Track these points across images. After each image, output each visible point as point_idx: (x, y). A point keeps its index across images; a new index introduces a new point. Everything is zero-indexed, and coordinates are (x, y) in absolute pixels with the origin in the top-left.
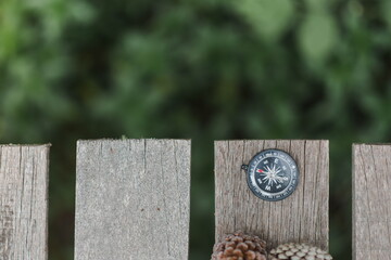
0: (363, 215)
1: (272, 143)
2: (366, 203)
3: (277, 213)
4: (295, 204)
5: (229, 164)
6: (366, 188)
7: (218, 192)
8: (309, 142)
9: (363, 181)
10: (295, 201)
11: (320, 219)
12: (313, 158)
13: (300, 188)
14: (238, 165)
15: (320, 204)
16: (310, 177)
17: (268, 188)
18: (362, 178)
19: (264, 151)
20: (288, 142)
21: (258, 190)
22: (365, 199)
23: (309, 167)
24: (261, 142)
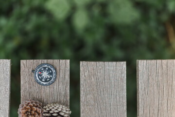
0: (84, 91)
1: (45, 61)
2: (85, 86)
3: (48, 91)
4: (55, 87)
5: (27, 70)
6: (85, 80)
7: (22, 82)
8: (61, 61)
9: (84, 77)
10: (55, 85)
11: (66, 93)
12: (63, 67)
13: (57, 80)
14: (31, 70)
15: (66, 87)
16: (61, 75)
17: (43, 80)
18: (83, 76)
19: (42, 64)
20: (52, 60)
21: (39, 81)
22: (84, 85)
23: (61, 71)
24: (41, 60)
